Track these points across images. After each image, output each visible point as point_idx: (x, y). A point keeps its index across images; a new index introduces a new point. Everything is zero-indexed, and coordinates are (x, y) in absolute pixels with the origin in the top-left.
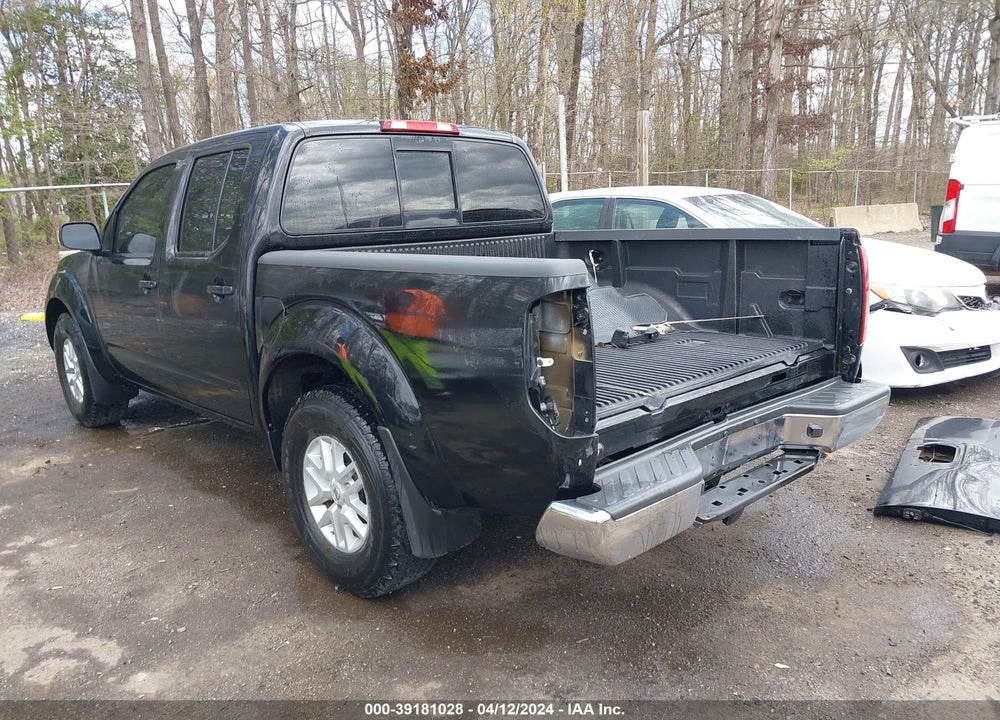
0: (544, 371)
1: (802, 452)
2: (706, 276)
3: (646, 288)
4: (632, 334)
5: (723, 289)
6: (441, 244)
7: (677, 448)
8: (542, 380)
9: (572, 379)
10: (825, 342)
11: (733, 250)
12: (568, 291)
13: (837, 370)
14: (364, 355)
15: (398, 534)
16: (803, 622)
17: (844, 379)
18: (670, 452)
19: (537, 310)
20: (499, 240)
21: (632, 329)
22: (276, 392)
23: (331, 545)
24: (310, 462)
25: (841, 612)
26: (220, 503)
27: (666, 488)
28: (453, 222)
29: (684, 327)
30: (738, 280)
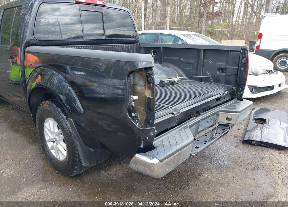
0: (134, 101)
1: (224, 125)
2: (192, 61)
3: (171, 65)
4: (166, 82)
5: (197, 66)
6: (98, 46)
7: (184, 128)
8: (133, 104)
9: (145, 104)
10: (232, 86)
11: (202, 52)
12: (145, 68)
13: (236, 96)
14: (65, 88)
15: (77, 157)
16: (222, 185)
17: (238, 99)
18: (181, 130)
19: (132, 75)
20: (120, 45)
21: (166, 80)
22: (34, 100)
23: (55, 157)
24: (46, 127)
25: (235, 181)
26: (19, 136)
27: (181, 147)
28: (103, 38)
29: (184, 79)
30: (203, 63)
